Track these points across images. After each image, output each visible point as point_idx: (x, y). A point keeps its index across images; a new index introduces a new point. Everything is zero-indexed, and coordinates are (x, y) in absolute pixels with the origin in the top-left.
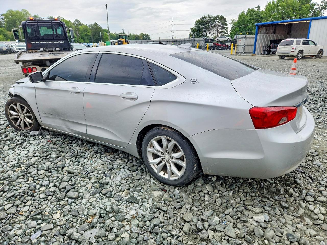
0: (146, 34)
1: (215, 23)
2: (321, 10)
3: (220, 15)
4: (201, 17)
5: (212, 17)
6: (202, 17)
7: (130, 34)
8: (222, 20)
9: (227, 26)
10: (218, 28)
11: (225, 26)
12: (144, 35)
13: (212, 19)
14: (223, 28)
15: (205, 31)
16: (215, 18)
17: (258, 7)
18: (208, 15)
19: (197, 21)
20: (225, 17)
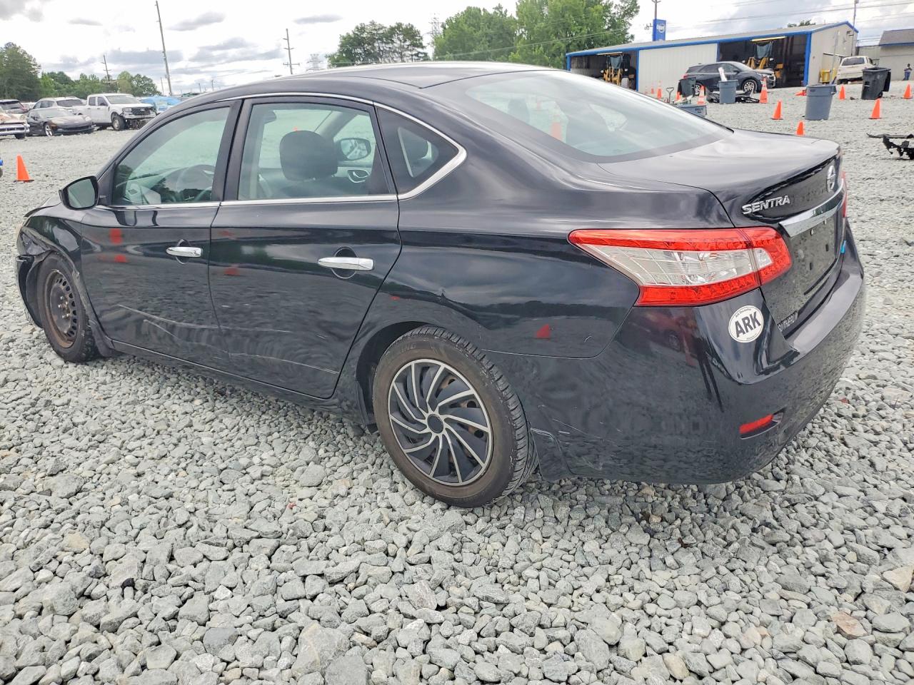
0: (139, 76)
1: (393, 42)
2: (624, 16)
3: (405, 23)
4: (353, 28)
5: (382, 29)
6: (357, 28)
8: (411, 34)
9: (424, 51)
12: (132, 78)
13: (381, 32)
16: (392, 31)
17: (499, 8)
18: (373, 23)
19: (344, 38)
20: (417, 27)
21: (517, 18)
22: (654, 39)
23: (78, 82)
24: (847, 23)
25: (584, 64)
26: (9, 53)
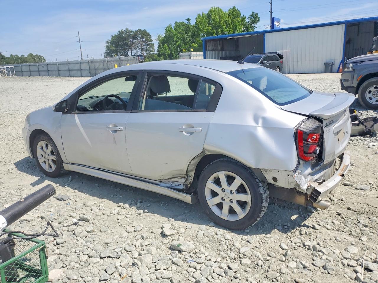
0: (37, 55)
1: (138, 39)
2: (252, 23)
3: (142, 29)
4: (117, 32)
5: (131, 32)
6: (119, 31)
7: (11, 55)
8: (144, 35)
9: (152, 43)
10: (142, 45)
11: (151, 43)
12: (34, 56)
14: (148, 45)
15: (125, 50)
16: (136, 33)
18: (127, 29)
19: (113, 37)
20: (148, 31)
21: (196, 25)
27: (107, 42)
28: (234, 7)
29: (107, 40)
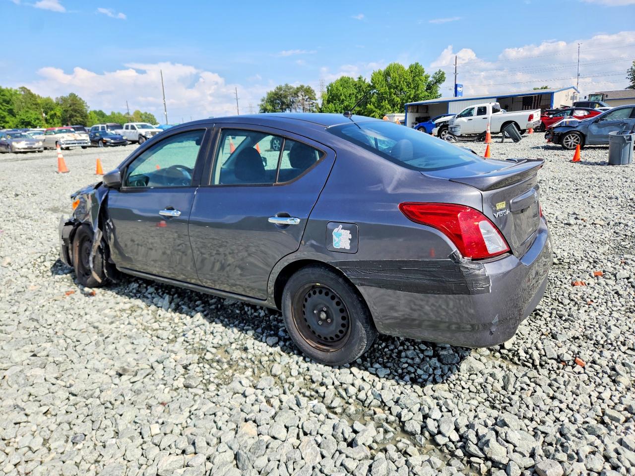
1: (298, 96)
2: (436, 83)
3: (306, 86)
4: (275, 88)
5: (292, 88)
6: (277, 88)
8: (308, 91)
9: (317, 102)
10: (303, 105)
11: (314, 101)
13: (291, 90)
16: (298, 90)
17: (361, 78)
18: (287, 85)
19: (268, 94)
20: (313, 88)
21: (372, 84)
22: (456, 96)
23: (110, 116)
24: (574, 88)
25: (415, 110)
26: (71, 98)
27: (263, 100)
28: (417, 64)
29: (262, 98)
